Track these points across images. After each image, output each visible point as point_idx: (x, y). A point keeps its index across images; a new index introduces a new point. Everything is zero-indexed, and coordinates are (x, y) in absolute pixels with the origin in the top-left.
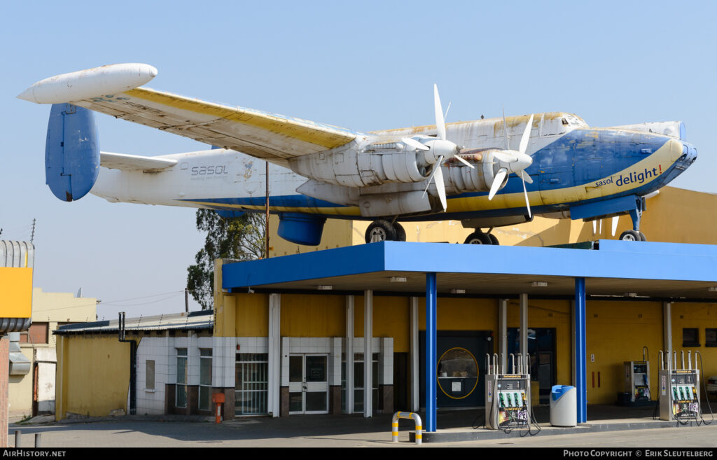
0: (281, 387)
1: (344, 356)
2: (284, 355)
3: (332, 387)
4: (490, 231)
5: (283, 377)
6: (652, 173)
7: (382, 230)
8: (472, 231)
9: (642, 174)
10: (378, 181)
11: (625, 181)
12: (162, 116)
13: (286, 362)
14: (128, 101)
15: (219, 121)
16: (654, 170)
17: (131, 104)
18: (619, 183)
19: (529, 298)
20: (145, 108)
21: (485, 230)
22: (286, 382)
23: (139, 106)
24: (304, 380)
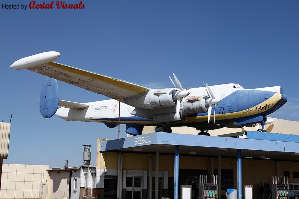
0: (122, 189)
1: (148, 178)
2: (124, 177)
3: (143, 190)
4: (207, 132)
5: (123, 185)
6: (269, 106)
7: (162, 128)
8: (200, 131)
9: (265, 107)
10: (158, 106)
11: (258, 109)
12: (69, 77)
13: (125, 179)
14: (53, 69)
15: (92, 80)
16: (270, 105)
17: (54, 70)
18: (256, 110)
19: (222, 158)
20: (60, 73)
21: (205, 131)
22: (124, 187)
23: (58, 72)
24: (133, 187)
